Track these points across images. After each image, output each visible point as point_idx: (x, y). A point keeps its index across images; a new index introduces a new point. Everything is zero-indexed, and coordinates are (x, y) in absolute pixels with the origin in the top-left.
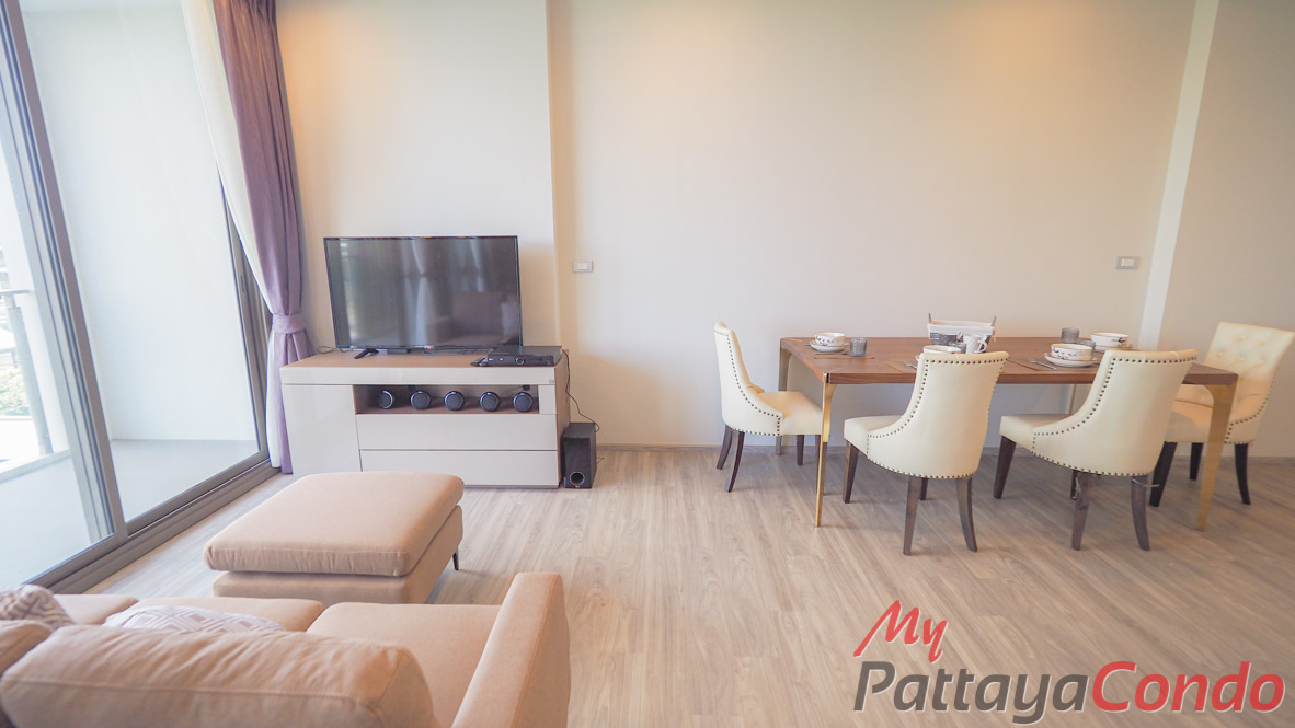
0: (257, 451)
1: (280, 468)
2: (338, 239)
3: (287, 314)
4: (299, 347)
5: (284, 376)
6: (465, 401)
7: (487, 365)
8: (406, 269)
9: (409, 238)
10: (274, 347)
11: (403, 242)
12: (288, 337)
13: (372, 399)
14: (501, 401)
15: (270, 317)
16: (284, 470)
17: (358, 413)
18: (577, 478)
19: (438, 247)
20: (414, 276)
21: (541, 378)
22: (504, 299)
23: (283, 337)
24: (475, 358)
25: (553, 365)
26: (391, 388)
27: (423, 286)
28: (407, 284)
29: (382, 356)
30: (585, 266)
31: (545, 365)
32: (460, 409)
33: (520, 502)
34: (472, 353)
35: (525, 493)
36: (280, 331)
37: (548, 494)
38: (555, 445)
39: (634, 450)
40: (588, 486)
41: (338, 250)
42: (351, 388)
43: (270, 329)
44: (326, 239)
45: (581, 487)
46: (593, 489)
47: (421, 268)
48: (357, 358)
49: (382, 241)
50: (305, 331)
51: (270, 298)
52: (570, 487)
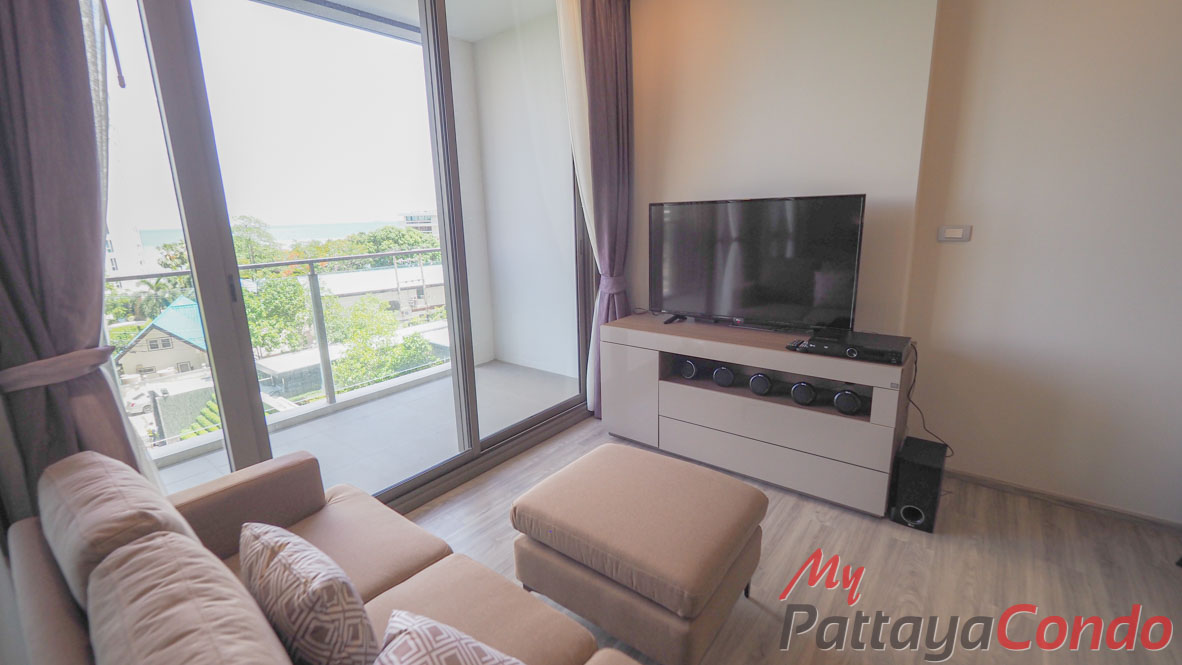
0: (577, 393)
1: (593, 412)
2: (662, 204)
3: (612, 275)
4: (619, 309)
5: (604, 332)
6: (773, 387)
7: (806, 351)
8: (720, 233)
9: (727, 202)
10: (599, 305)
11: (721, 206)
12: (611, 297)
13: (674, 367)
14: (818, 396)
15: (599, 276)
16: (595, 415)
17: (660, 379)
18: (912, 515)
19: (754, 209)
20: (727, 241)
21: (880, 379)
22: (818, 267)
23: (607, 297)
24: (792, 339)
25: (899, 363)
26: (695, 360)
27: (734, 249)
28: (719, 247)
29: (689, 324)
30: (958, 233)
31: (888, 362)
32: (765, 395)
33: (828, 524)
34: (786, 332)
35: (834, 513)
36: (605, 290)
37: (866, 523)
38: (887, 468)
39: (1001, 491)
40: (928, 528)
41: (661, 215)
42: (657, 354)
43: (598, 288)
44: (651, 205)
45: (917, 527)
46: (935, 536)
47: (734, 233)
48: (666, 323)
49: (700, 205)
50: (625, 292)
51: (600, 261)
52: (897, 520)
